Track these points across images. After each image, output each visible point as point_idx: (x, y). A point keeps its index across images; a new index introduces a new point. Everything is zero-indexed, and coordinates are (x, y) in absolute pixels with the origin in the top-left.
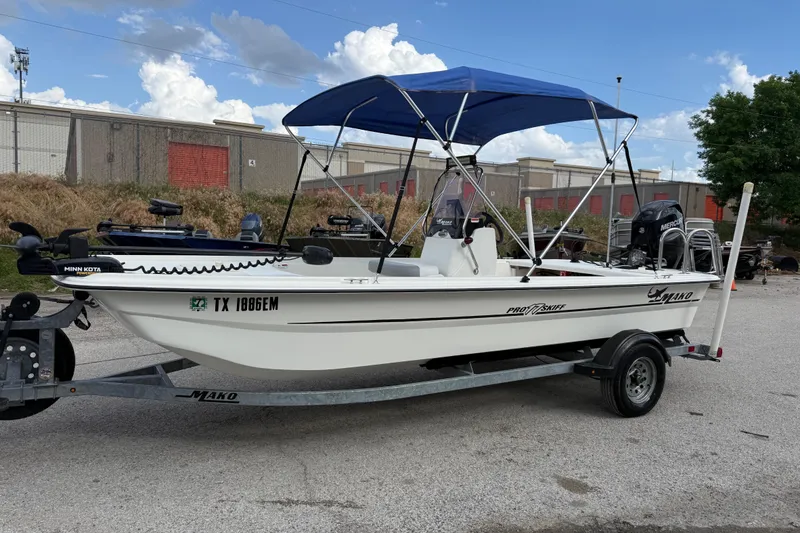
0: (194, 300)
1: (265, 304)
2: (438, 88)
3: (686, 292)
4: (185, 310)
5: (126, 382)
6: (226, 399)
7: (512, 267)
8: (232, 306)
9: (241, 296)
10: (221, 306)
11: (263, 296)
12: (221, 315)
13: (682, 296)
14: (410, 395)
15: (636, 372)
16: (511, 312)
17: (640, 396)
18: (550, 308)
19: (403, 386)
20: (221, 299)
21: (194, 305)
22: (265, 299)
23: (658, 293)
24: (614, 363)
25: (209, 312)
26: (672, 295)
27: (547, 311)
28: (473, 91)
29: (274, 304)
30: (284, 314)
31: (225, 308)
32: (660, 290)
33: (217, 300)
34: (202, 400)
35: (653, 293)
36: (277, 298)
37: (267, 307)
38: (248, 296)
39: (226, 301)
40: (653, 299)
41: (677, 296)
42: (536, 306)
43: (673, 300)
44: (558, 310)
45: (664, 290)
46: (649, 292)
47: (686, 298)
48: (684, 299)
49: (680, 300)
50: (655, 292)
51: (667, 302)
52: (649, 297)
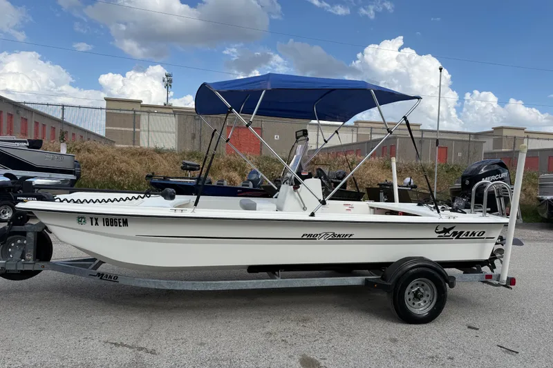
0: (79, 218)
1: (120, 223)
2: (242, 89)
3: (477, 231)
4: (75, 224)
5: (71, 265)
6: (112, 279)
7: (371, 208)
8: (100, 223)
9: (105, 217)
10: (94, 223)
11: (118, 217)
12: (94, 228)
13: (474, 234)
14: (225, 288)
15: (419, 289)
16: (305, 237)
17: (421, 309)
18: (339, 236)
19: (221, 282)
20: (94, 218)
21: (79, 221)
22: (119, 220)
23: (446, 231)
24: (392, 281)
25: (87, 226)
26: (461, 233)
27: (336, 238)
28: (269, 88)
29: (125, 223)
30: (132, 229)
31: (97, 224)
32: (447, 228)
33: (91, 218)
34: (101, 278)
35: (441, 230)
36: (126, 220)
37: (121, 224)
38: (109, 217)
39: (96, 220)
40: (443, 234)
41: (468, 232)
42: (327, 234)
43: (464, 237)
44: (347, 237)
45: (452, 228)
46: (436, 229)
47: (478, 235)
48: (476, 236)
49: (472, 237)
50: (442, 230)
51: (458, 238)
52: (437, 233)
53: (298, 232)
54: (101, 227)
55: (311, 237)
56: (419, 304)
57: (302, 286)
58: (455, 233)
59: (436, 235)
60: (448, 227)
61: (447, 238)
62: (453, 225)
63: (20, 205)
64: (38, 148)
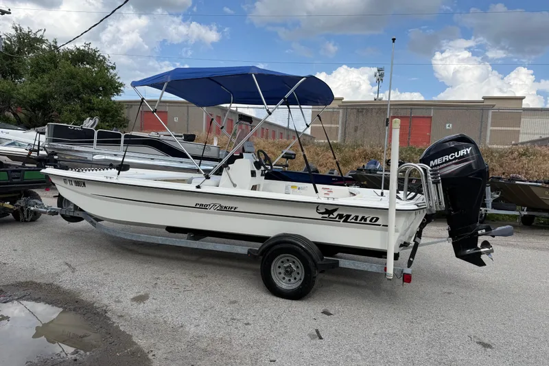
1: (82, 184)
10: (71, 183)
11: (80, 181)
16: (198, 206)
21: (65, 182)
27: (223, 209)
29: (84, 185)
36: (84, 182)
38: (76, 180)
41: (357, 217)
42: (215, 205)
43: (353, 221)
44: (233, 210)
45: (335, 210)
46: (317, 210)
47: (371, 221)
48: (368, 222)
49: (363, 222)
50: (324, 211)
51: (345, 221)
52: (319, 213)
53: (192, 201)
54: (74, 187)
55: (203, 207)
56: (290, 280)
57: (199, 247)
58: (341, 216)
59: (320, 216)
60: (330, 208)
61: (333, 220)
62: (336, 207)
63: (43, 171)
64: (193, 141)
